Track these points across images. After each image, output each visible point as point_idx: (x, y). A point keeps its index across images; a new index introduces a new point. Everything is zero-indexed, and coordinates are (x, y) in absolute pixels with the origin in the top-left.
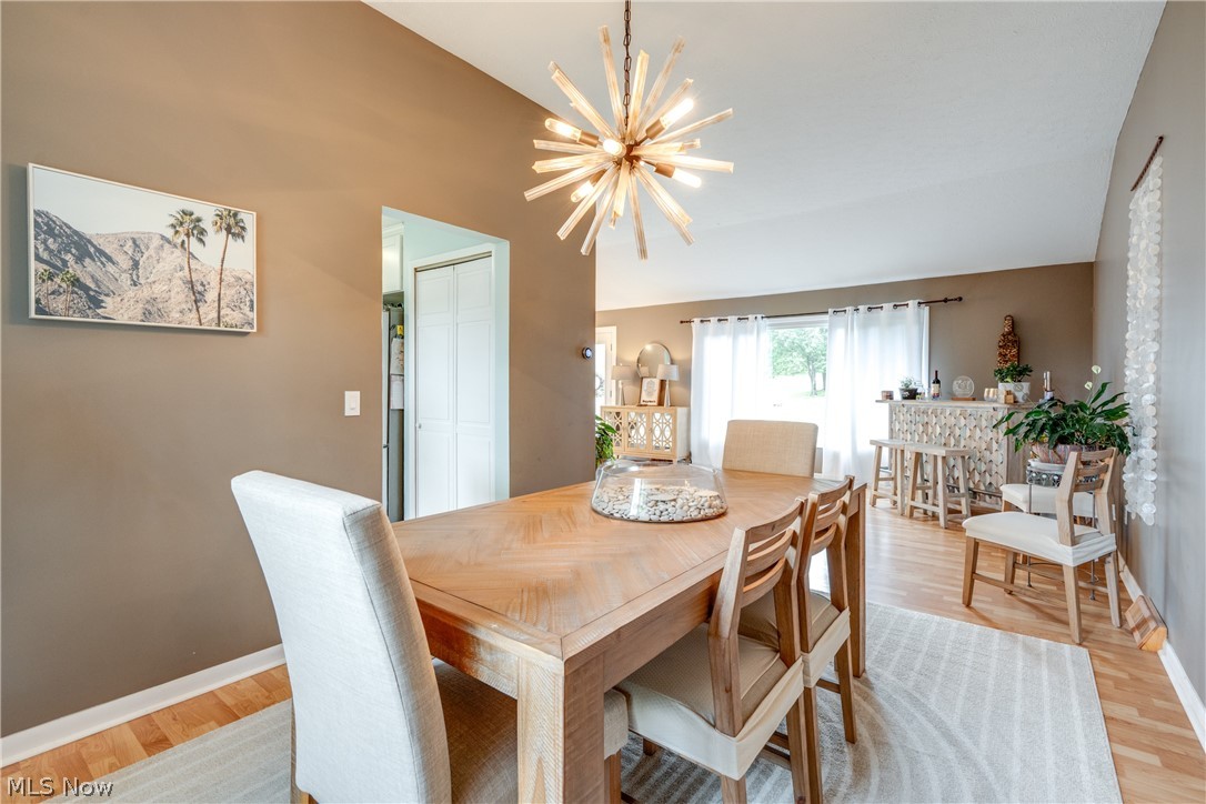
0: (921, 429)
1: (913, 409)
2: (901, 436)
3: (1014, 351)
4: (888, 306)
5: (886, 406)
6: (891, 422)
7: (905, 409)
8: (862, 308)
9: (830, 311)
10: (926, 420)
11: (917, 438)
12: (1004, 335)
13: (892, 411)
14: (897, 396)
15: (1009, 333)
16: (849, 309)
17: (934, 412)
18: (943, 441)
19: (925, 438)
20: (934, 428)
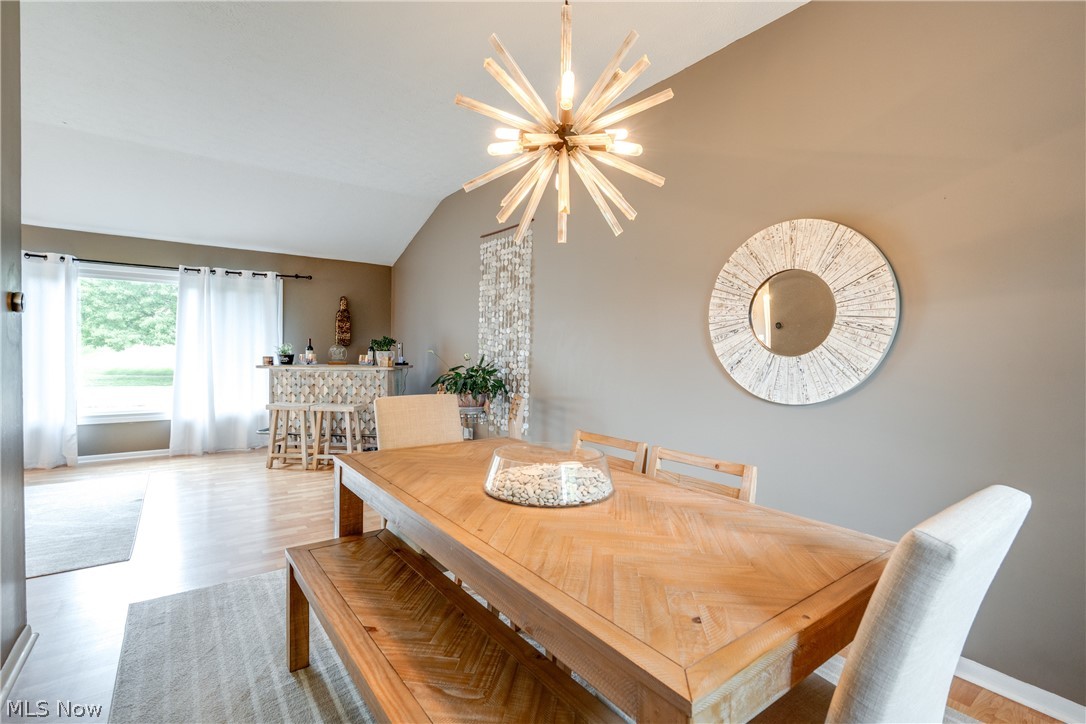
0: (307, 390)
1: (298, 374)
2: (285, 398)
3: (348, 325)
4: (247, 273)
5: (266, 371)
6: (272, 386)
7: (289, 373)
8: (220, 271)
9: (181, 267)
10: (313, 382)
11: (303, 399)
12: (339, 312)
13: (272, 375)
14: (276, 362)
16: (205, 269)
17: (322, 376)
18: (331, 399)
19: (312, 398)
20: (321, 389)
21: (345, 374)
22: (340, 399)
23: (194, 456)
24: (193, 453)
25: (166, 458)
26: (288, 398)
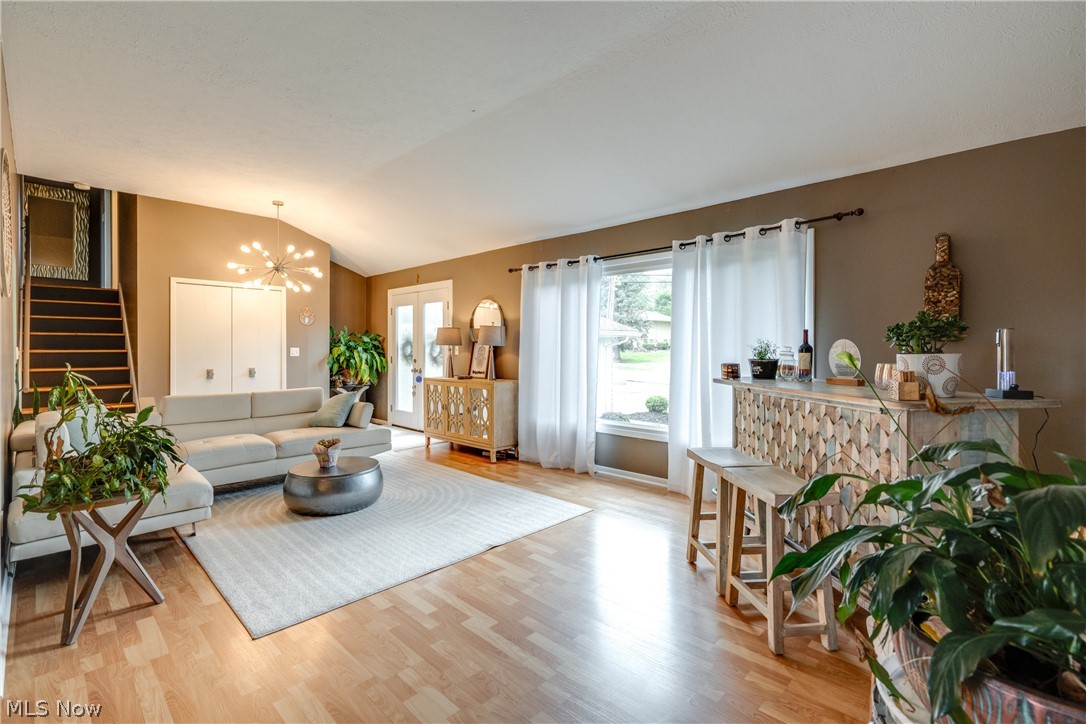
1: (763, 398)
3: (953, 295)
4: (752, 231)
7: (751, 395)
8: (718, 237)
9: (675, 244)
10: (778, 417)
12: (934, 268)
13: (737, 398)
14: (746, 372)
15: (943, 264)
16: (700, 239)
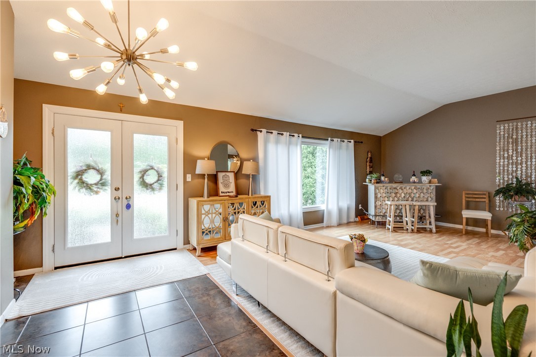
0: (394, 195)
2: (382, 199)
6: (376, 193)
11: (392, 199)
19: (396, 199)
20: (401, 194)
21: (413, 187)
22: (410, 199)
23: (333, 226)
24: (332, 225)
25: (322, 228)
26: (384, 199)
